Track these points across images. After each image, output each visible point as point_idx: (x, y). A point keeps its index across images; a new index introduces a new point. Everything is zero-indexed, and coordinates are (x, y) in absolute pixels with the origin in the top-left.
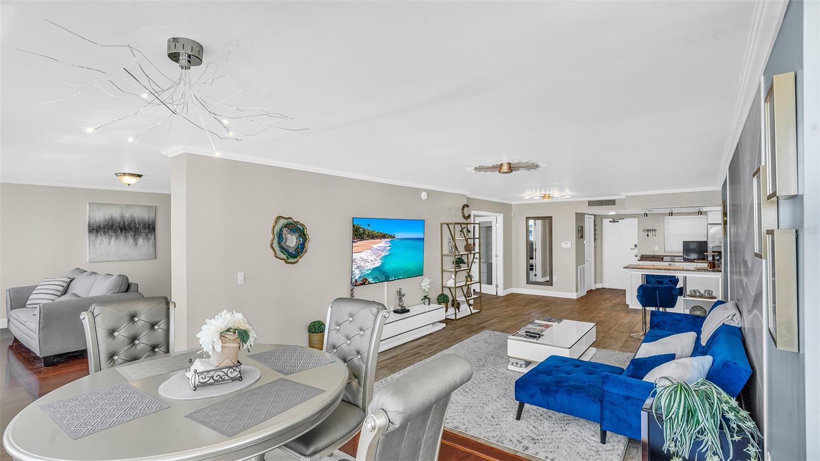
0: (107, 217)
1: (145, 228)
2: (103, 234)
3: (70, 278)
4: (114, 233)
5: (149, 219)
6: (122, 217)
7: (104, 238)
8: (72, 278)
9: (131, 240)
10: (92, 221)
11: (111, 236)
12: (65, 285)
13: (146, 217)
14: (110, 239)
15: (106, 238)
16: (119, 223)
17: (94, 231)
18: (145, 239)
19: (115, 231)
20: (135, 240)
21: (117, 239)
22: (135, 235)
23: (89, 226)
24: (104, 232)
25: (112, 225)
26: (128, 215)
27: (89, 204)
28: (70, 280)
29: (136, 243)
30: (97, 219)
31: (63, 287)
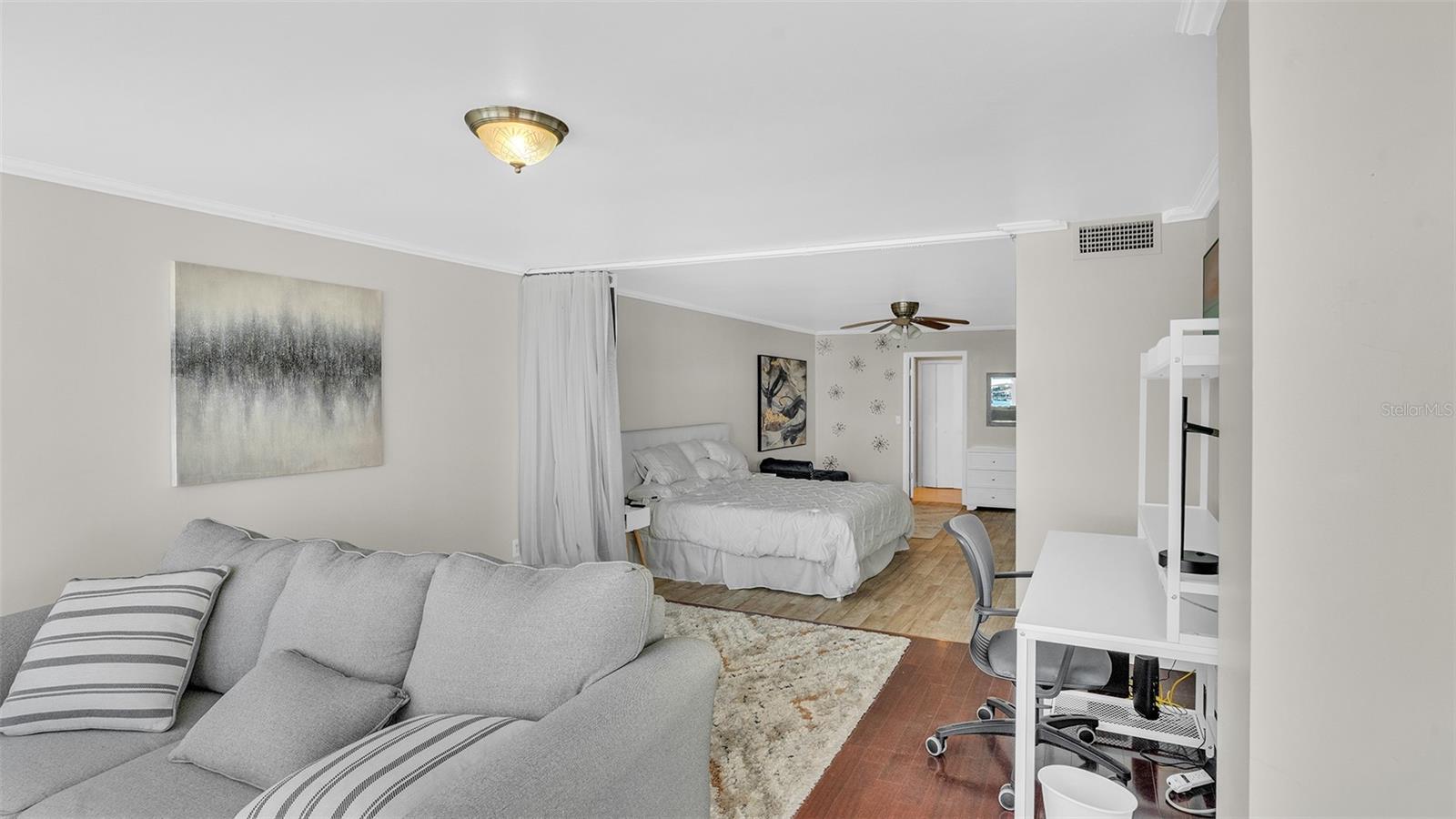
0: (239, 320)
1: (352, 363)
2: (226, 379)
3: (220, 573)
4: (262, 376)
5: (365, 333)
6: (286, 321)
7: (229, 393)
8: (225, 569)
9: (313, 403)
10: (189, 332)
11: (252, 388)
12: (203, 605)
13: (357, 325)
14: (249, 401)
15: (236, 397)
16: (278, 343)
17: (198, 371)
18: (355, 402)
19: (265, 370)
20: (326, 401)
21: (272, 399)
22: (324, 386)
23: (179, 348)
24: (230, 374)
25: (257, 349)
26: (303, 318)
27: (181, 267)
28: (219, 579)
29: (329, 414)
30: (207, 325)
31: (196, 614)
